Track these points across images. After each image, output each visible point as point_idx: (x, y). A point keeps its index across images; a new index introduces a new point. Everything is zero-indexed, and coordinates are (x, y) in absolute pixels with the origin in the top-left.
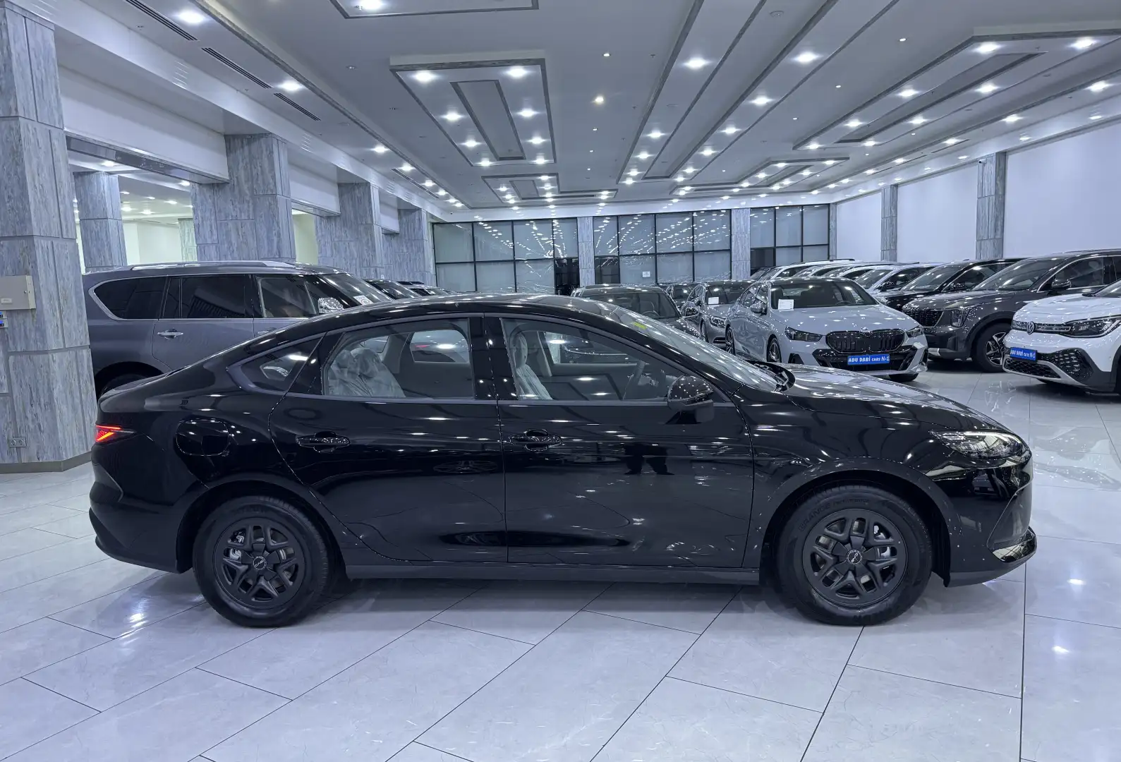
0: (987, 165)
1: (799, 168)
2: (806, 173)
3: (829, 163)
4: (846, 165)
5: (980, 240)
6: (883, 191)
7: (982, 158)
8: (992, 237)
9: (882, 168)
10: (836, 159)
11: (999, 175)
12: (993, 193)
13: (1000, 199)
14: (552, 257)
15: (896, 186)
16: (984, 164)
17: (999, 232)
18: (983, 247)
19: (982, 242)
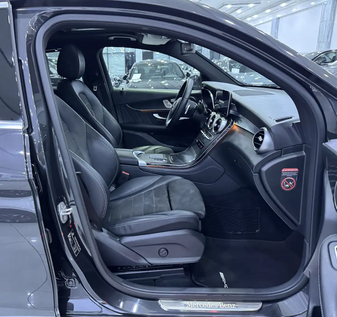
0: (328, 5)
1: (237, 8)
2: (239, 11)
3: (251, 5)
4: (259, 7)
5: (319, 42)
6: (272, 21)
7: (325, 2)
8: (326, 41)
9: (274, 9)
10: (255, 3)
11: (333, 10)
12: (329, 19)
13: (332, 22)
14: (124, 52)
15: (279, 18)
16: (326, 5)
17: (329, 39)
18: (320, 45)
19: (320, 43)
